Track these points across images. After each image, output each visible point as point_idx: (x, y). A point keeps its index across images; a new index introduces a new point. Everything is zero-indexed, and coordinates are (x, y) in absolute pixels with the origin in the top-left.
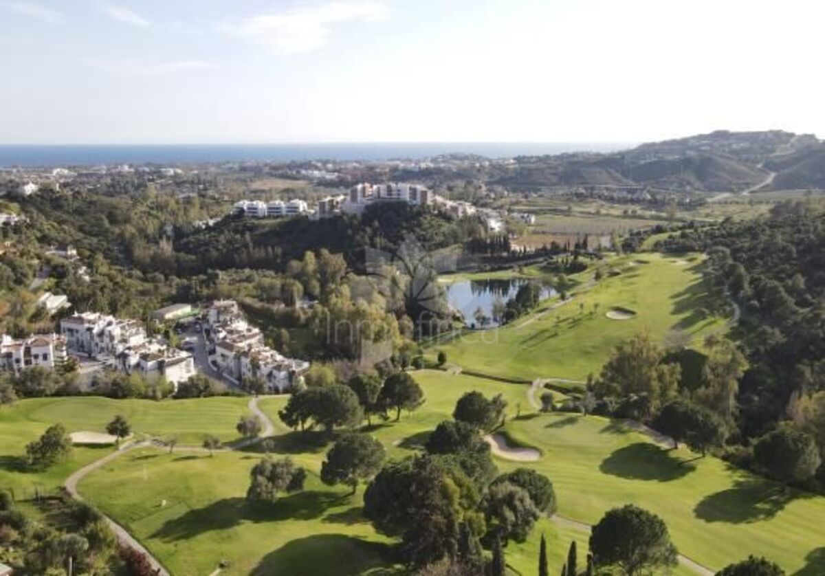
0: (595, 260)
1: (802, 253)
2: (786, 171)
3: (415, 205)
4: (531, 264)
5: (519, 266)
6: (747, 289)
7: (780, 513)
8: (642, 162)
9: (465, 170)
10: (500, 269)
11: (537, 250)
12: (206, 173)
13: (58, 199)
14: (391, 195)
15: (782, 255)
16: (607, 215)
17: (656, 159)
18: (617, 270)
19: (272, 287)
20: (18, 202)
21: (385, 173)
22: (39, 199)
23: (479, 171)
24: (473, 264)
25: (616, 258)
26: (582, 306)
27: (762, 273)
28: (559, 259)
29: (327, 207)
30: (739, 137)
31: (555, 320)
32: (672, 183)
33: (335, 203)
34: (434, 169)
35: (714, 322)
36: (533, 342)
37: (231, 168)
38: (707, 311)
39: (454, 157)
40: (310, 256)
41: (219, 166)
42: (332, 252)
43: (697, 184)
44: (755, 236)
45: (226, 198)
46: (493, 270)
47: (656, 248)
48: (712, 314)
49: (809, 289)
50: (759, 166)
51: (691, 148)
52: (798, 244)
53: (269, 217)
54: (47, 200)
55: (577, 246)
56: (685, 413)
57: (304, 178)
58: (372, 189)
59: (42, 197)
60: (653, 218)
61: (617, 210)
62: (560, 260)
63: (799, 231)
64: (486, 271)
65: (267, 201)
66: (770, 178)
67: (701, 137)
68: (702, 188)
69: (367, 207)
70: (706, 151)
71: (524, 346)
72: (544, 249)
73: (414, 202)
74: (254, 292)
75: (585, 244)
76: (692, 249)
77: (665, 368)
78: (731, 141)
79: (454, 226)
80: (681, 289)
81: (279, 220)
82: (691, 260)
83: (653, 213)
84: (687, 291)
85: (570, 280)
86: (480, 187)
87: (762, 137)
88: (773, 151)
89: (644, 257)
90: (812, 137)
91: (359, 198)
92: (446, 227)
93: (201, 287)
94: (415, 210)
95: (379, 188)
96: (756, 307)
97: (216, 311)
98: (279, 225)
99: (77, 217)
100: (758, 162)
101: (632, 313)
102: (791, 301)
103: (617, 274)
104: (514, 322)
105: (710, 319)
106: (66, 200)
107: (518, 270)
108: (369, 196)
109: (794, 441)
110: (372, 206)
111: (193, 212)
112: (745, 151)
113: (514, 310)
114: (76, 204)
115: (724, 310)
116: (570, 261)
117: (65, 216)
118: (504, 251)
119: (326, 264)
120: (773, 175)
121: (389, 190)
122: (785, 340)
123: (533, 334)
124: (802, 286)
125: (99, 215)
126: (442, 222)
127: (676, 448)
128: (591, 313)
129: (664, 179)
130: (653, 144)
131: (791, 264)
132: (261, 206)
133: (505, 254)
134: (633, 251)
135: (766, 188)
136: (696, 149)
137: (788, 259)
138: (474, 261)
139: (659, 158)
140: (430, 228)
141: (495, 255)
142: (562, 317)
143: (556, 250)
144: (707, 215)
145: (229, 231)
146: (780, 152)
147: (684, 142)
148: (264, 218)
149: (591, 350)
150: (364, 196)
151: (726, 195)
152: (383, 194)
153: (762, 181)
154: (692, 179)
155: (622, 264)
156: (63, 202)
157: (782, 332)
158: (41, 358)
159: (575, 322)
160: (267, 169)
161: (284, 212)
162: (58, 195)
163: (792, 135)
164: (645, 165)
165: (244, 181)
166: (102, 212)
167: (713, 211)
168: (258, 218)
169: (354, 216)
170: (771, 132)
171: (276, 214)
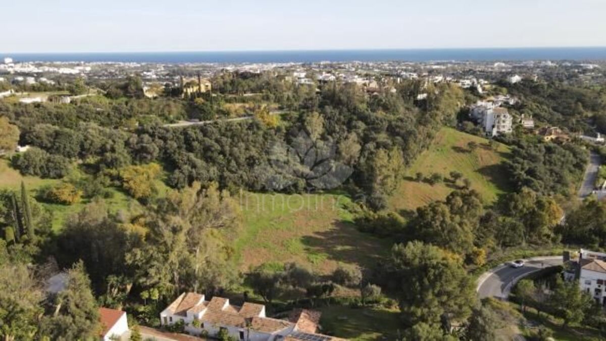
13: (536, 87)
20: (506, 87)
22: (522, 86)
54: (528, 87)
59: (524, 85)
99: (550, 101)
106: (543, 88)
114: (550, 91)
117: (541, 99)
125: (570, 100)
156: (540, 89)
162: (537, 84)
166: (572, 98)
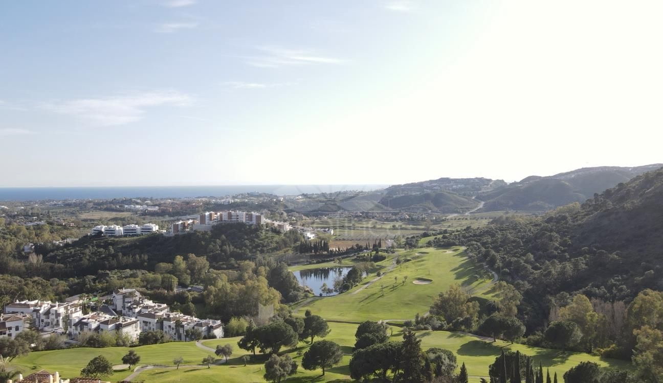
0: (390, 254)
1: (526, 243)
2: (491, 200)
3: (252, 225)
4: (346, 257)
5: (339, 259)
6: (499, 263)
7: (567, 361)
8: (394, 196)
9: (266, 203)
10: (323, 262)
11: (347, 250)
12: (32, 209)
14: (231, 219)
15: (514, 244)
16: (381, 228)
17: (403, 195)
18: (409, 258)
19: (155, 280)
21: (201, 206)
23: (276, 203)
24: (302, 260)
25: (405, 251)
26: (396, 278)
27: (505, 254)
28: (365, 253)
29: (180, 228)
30: (456, 181)
31: (381, 288)
32: (418, 209)
33: (186, 225)
34: (241, 203)
35: (484, 282)
36: (368, 301)
37: (55, 205)
38: (478, 276)
39: (251, 195)
40: (179, 259)
41: (42, 203)
42: (198, 255)
43: (436, 209)
44: (493, 235)
45: (72, 224)
46: (318, 263)
47: (429, 244)
48: (481, 277)
49: (536, 260)
50: (473, 198)
51: (427, 188)
52: (522, 238)
53: (125, 236)
55: (375, 246)
56: (500, 321)
57: (129, 210)
58: (216, 215)
60: (413, 229)
61: (389, 226)
62: (366, 255)
63: (520, 231)
64: (314, 263)
65: (123, 225)
66: (481, 205)
67: (431, 182)
68: (438, 211)
69: (213, 227)
70: (437, 190)
71: (362, 304)
72: (352, 248)
73: (251, 223)
74: (142, 284)
75: (380, 245)
76: (454, 244)
77: (470, 304)
78: (452, 184)
79: (282, 236)
80: (457, 266)
81: (135, 238)
82: (455, 250)
83: (411, 226)
84: (461, 266)
85: (377, 266)
86: (282, 214)
87: (472, 181)
88: (480, 190)
89: (424, 250)
90: (502, 181)
91: (207, 221)
92: (277, 238)
93: (94, 283)
94: (253, 227)
95: (221, 216)
96: (507, 272)
97: (121, 297)
98: (137, 240)
100: (472, 196)
101: (431, 281)
102: (529, 267)
103: (409, 260)
104: (350, 291)
105: (480, 281)
107: (338, 261)
108: (214, 219)
109: (568, 326)
110: (217, 226)
111: (46, 235)
112: (461, 189)
113: (349, 284)
115: (489, 275)
116: (373, 255)
118: (325, 251)
119: (194, 263)
120: (483, 203)
121: (230, 216)
122: (531, 287)
123: (366, 297)
124: (533, 259)
126: (274, 235)
127: (495, 341)
128: (403, 282)
129: (412, 206)
130: (399, 186)
131: (521, 249)
132: (119, 229)
133: (326, 253)
134: (415, 246)
135: (480, 211)
136: (431, 188)
137: (518, 246)
138: (303, 258)
139: (405, 194)
140: (265, 239)
141: (318, 253)
142: (384, 286)
143: (360, 249)
144: (449, 226)
145: (93, 246)
146: (484, 190)
147: (421, 185)
148: (120, 237)
149: (410, 302)
150: (211, 219)
151: (456, 215)
152: (225, 218)
153: (477, 206)
154: (432, 206)
155: (411, 255)
157: (529, 283)
158: (14, 329)
159: (394, 288)
160: (91, 205)
161: (139, 232)
163: (490, 180)
164: (396, 198)
165: (73, 213)
167: (452, 224)
168: (116, 237)
169: (206, 233)
170: (477, 178)
171: (131, 234)
